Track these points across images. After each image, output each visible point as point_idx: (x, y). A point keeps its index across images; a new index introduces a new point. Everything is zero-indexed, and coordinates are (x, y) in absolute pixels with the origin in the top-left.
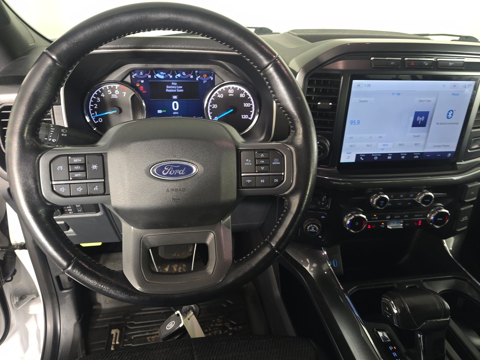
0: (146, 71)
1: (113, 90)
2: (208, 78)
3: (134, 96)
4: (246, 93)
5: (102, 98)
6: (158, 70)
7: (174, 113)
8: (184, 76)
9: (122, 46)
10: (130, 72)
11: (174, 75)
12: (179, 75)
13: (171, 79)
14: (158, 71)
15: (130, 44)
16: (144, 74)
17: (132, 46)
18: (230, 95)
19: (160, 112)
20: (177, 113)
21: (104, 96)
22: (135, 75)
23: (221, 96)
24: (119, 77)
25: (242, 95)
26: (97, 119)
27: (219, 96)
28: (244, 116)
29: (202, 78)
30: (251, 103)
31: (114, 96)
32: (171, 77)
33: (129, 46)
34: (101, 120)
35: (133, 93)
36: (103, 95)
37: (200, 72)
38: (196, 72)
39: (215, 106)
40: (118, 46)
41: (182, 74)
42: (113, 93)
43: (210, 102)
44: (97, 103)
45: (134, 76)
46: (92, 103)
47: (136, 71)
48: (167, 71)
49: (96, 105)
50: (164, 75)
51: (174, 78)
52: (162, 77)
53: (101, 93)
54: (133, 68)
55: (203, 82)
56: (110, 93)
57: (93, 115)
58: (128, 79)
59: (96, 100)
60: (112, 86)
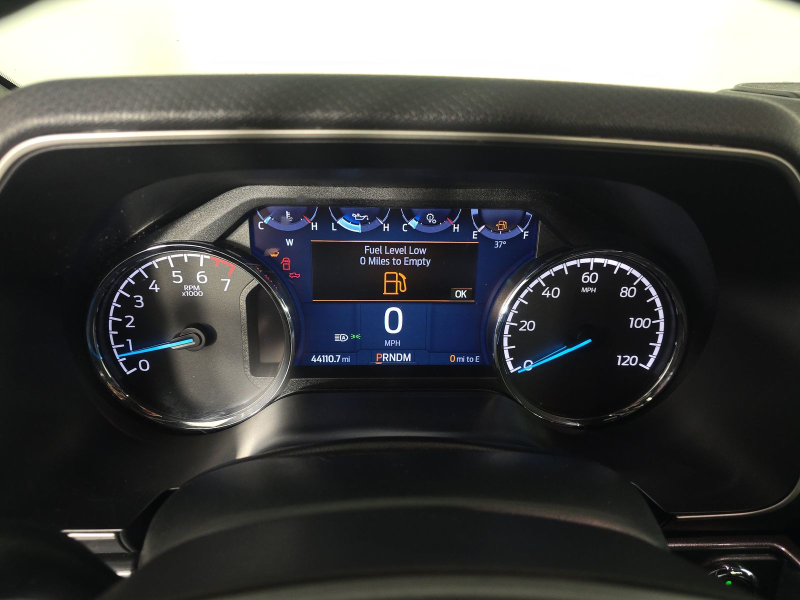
0: (302, 209)
1: (188, 270)
2: (512, 234)
3: (256, 290)
4: (641, 285)
5: (150, 297)
6: (341, 207)
7: (388, 343)
8: (431, 224)
9: (191, 115)
10: (250, 214)
11: (396, 220)
12: (413, 223)
13: (386, 235)
14: (343, 209)
15: (226, 108)
16: (295, 220)
17: (237, 114)
18: (585, 290)
19: (340, 338)
20: (398, 343)
21: (157, 289)
22: (267, 220)
23: (552, 293)
24: (210, 228)
25: (626, 292)
26: (131, 362)
27: (546, 293)
28: (623, 360)
29: (489, 234)
30: (656, 316)
31: (192, 291)
32: (387, 227)
33: (221, 114)
34: (145, 366)
35: (255, 283)
36: (154, 287)
37: (487, 213)
38: (474, 212)
39: (528, 325)
40: (172, 115)
41: (423, 221)
42: (190, 280)
43: (514, 311)
44: (135, 313)
45: (263, 225)
46: (117, 313)
47: (270, 208)
48: (373, 210)
49: (130, 319)
50: (364, 223)
51: (395, 232)
52: (357, 229)
53: (149, 281)
54: (258, 199)
55: (494, 244)
56: (178, 279)
57: (120, 351)
58: (242, 236)
59: (133, 301)
60: (186, 256)
